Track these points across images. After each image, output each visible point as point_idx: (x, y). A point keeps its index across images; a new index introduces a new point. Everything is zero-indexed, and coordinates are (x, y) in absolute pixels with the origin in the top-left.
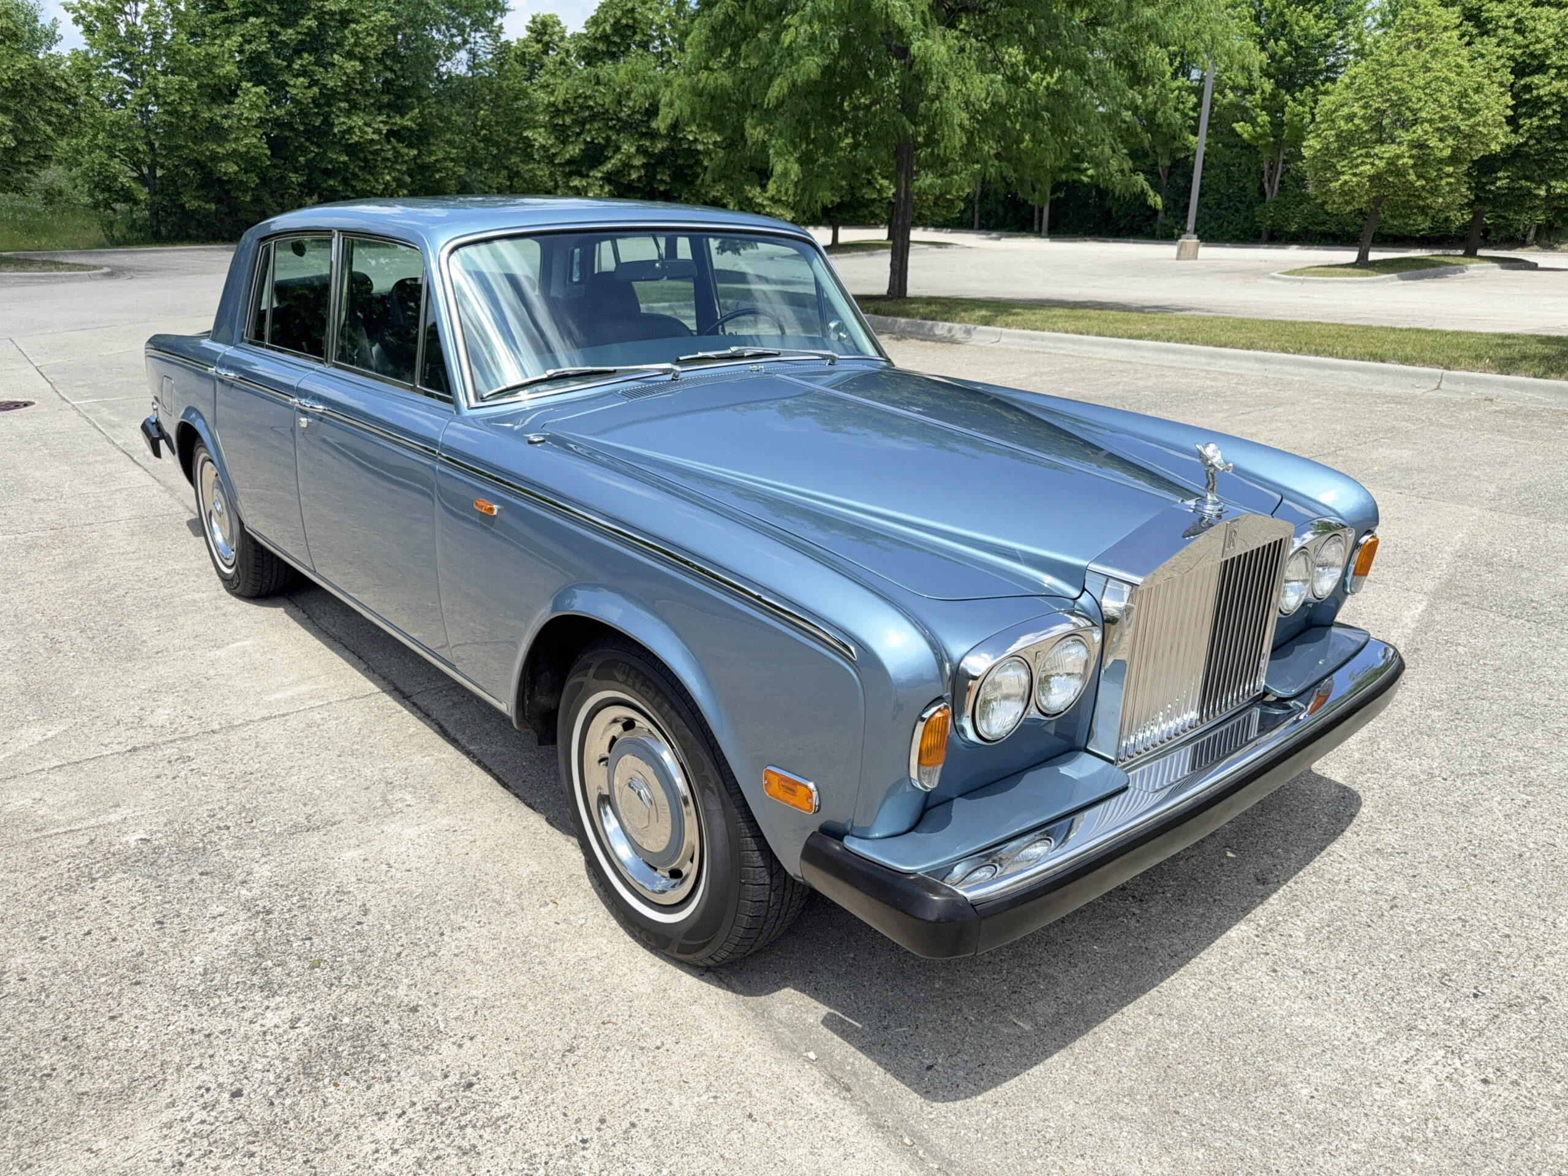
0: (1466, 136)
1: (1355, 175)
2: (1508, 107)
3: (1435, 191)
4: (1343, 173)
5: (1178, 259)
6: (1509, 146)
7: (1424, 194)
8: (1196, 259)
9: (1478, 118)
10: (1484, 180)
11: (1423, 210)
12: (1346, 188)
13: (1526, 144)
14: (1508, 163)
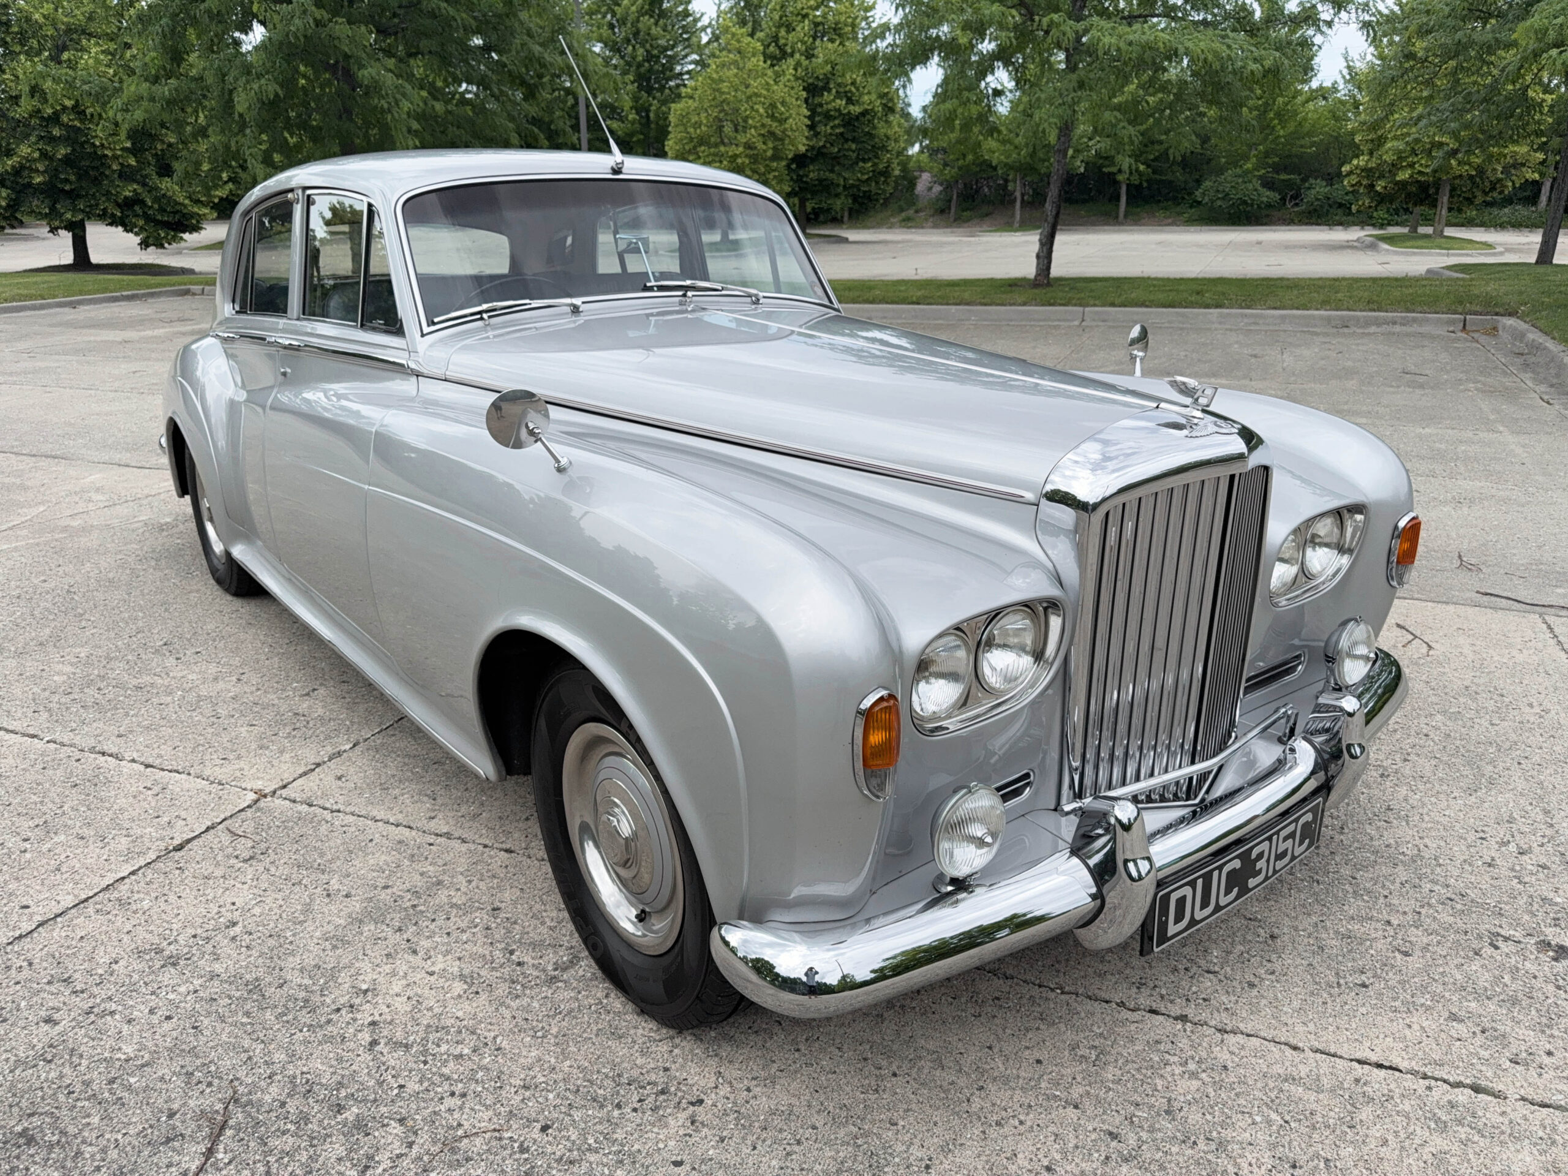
0: (780, 140)
2: (806, 117)
10: (801, 173)
14: (813, 160)
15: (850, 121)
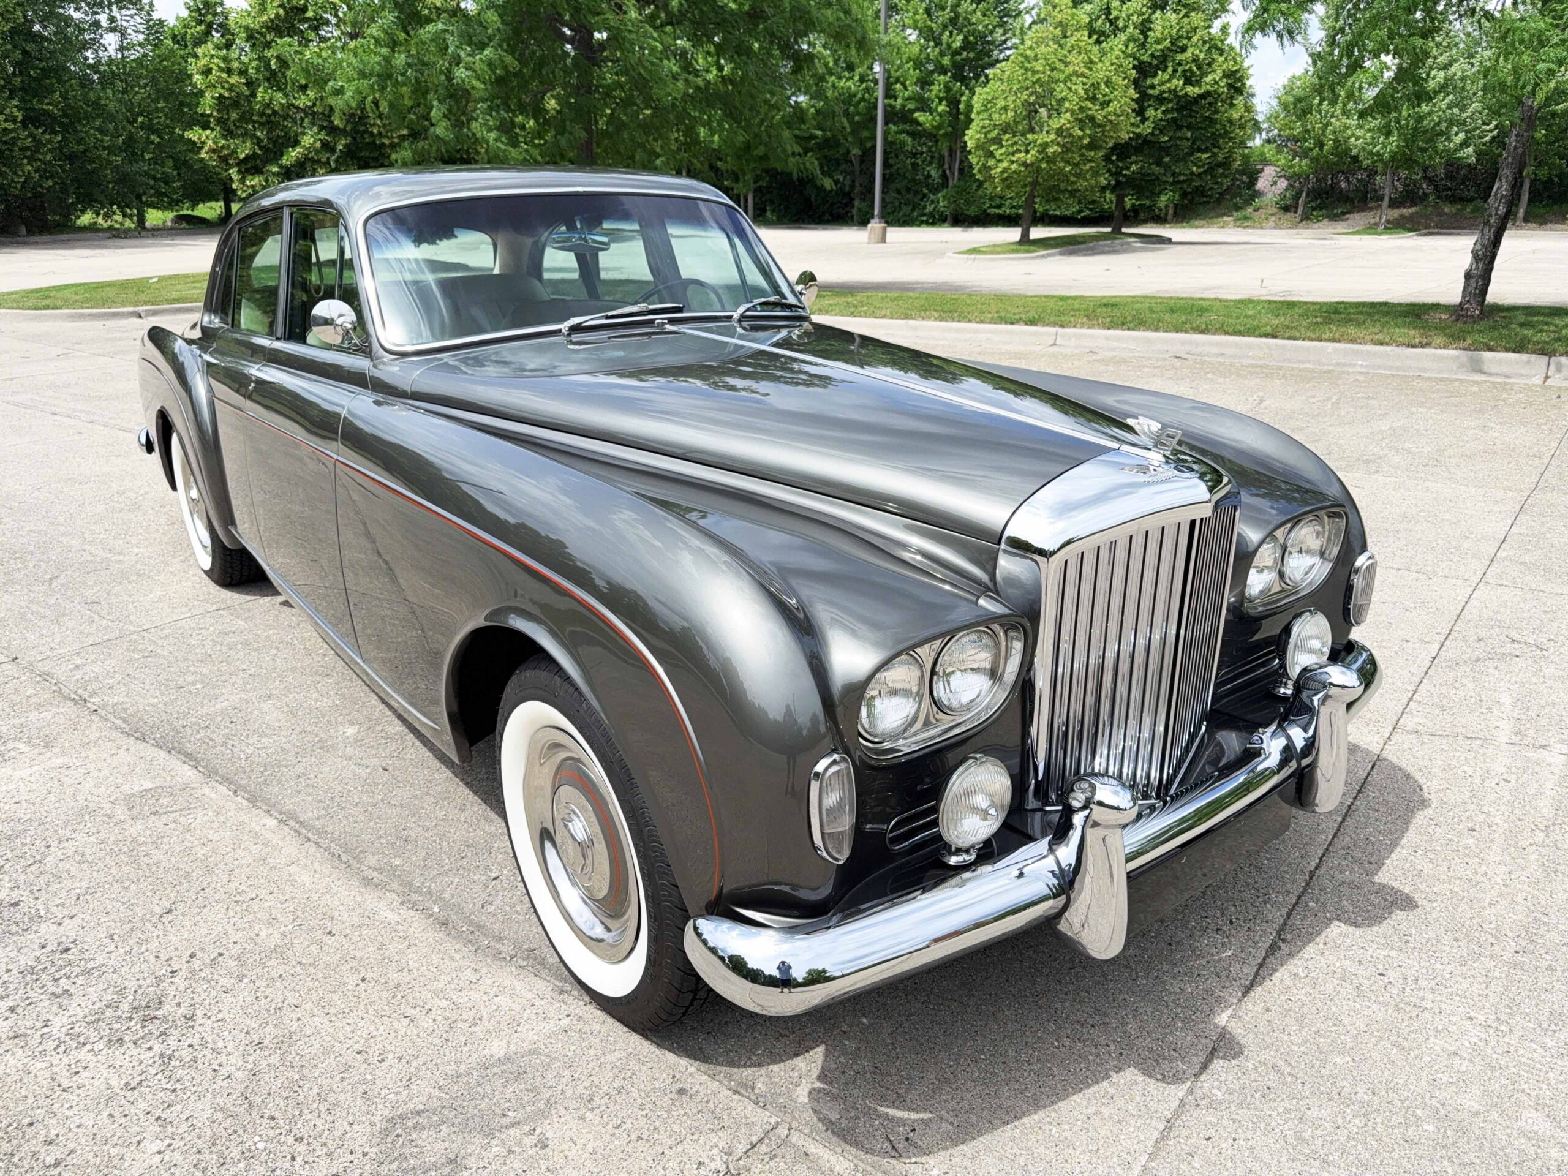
3: (1080, 175)
4: (1001, 161)
6: (1139, 136)
8: (885, 241)
10: (1120, 165)
14: (1138, 150)
15: (1185, 105)
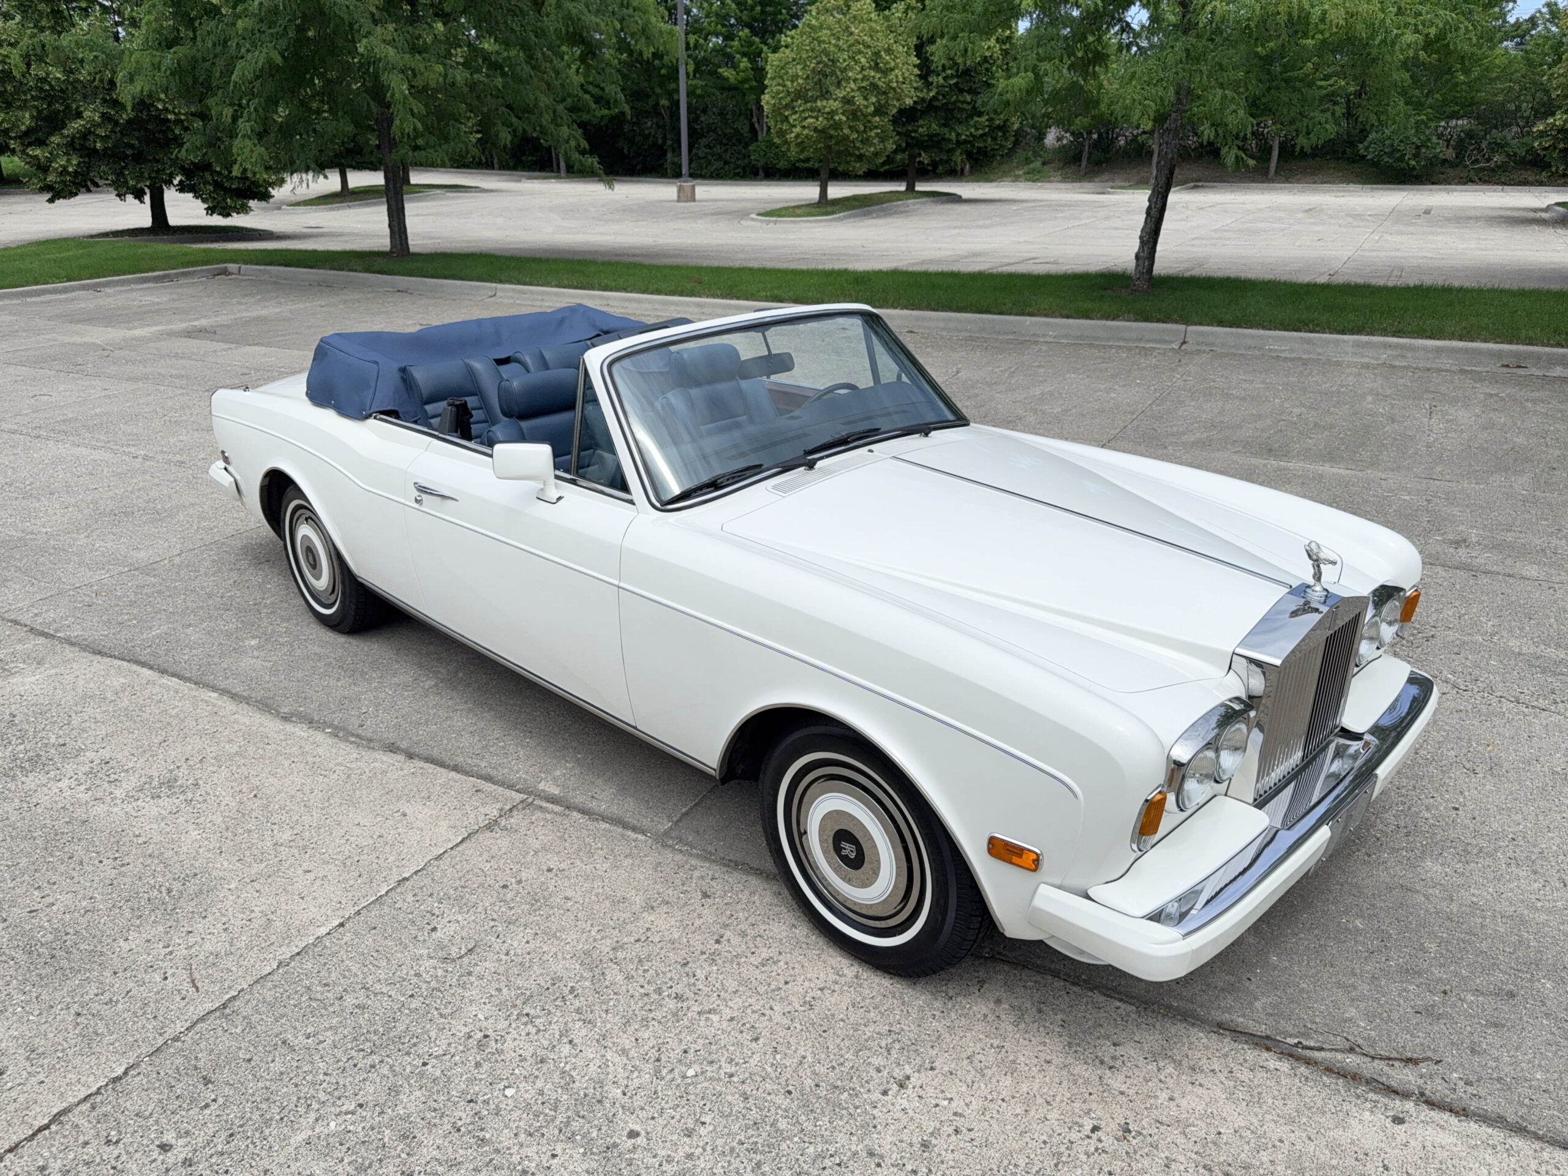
0: (884, 93)
1: (804, 127)
2: (915, 66)
3: (866, 141)
4: (795, 126)
5: (679, 200)
6: (923, 100)
7: (858, 144)
8: (694, 200)
9: (892, 76)
10: (907, 128)
11: (860, 157)
12: (799, 140)
13: (934, 98)
14: (922, 113)
15: (965, 72)
